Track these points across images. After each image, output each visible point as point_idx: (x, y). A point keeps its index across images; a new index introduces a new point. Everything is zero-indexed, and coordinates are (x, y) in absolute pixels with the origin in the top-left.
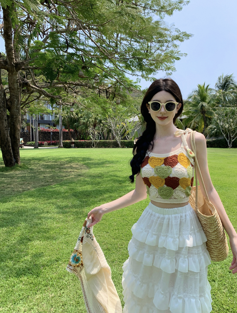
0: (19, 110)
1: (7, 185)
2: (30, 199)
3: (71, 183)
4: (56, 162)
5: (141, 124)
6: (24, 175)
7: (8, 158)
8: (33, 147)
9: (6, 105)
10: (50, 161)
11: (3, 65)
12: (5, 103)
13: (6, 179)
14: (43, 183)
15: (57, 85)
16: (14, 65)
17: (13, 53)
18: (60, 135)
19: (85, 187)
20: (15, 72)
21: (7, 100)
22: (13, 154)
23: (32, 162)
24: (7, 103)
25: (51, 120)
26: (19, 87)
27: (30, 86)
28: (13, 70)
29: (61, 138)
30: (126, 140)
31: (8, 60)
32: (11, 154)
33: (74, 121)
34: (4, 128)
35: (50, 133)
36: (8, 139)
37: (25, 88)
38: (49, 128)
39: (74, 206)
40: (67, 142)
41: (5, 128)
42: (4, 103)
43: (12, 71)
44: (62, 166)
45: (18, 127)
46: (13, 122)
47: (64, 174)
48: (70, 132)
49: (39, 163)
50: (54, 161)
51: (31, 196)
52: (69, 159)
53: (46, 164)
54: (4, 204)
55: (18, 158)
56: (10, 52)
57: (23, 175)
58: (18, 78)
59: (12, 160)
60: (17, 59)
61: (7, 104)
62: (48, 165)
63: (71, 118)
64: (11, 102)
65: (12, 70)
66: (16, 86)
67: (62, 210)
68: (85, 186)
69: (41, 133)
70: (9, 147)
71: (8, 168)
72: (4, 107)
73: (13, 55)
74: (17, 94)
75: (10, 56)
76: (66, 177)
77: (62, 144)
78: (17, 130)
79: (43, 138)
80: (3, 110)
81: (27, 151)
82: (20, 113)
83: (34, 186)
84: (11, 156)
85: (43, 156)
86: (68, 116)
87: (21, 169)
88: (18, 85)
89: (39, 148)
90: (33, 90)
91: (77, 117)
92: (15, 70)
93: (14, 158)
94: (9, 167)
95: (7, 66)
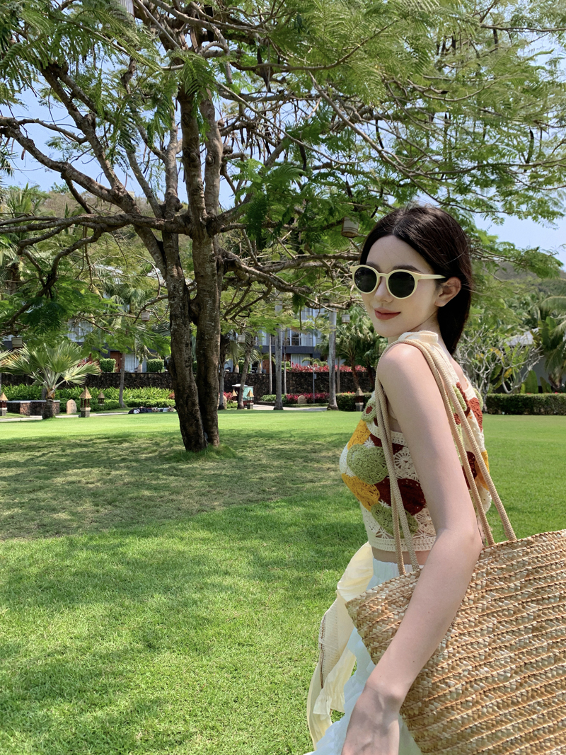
0: (215, 323)
1: (170, 495)
2: (204, 534)
3: (317, 499)
4: (303, 444)
5: (541, 354)
6: (219, 472)
7: (191, 430)
8: (272, 408)
9: (187, 312)
10: (292, 441)
11: (181, 225)
12: (187, 308)
13: (176, 480)
14: (251, 495)
15: (307, 264)
16: (205, 223)
17: (203, 196)
18: (332, 379)
19: (346, 513)
20: (205, 240)
21: (190, 302)
22: (203, 422)
23: (252, 441)
24: (190, 308)
25: (314, 345)
26: (216, 272)
27: (240, 268)
28: (203, 234)
29: (332, 388)
30: (501, 394)
31: (191, 214)
32: (198, 421)
33: (364, 346)
34: (184, 363)
35: (311, 374)
36: (190, 386)
37: (230, 274)
38: (311, 364)
39: (297, 565)
40: (347, 396)
41: (186, 362)
42: (184, 308)
43: (199, 236)
44: (313, 455)
45: (214, 361)
46: (204, 350)
47: (309, 476)
48: (356, 374)
49: (265, 444)
50: (301, 440)
51: (209, 525)
52: (337, 437)
53: (280, 447)
54: (143, 541)
55: (213, 433)
56: (196, 195)
57: (216, 472)
58: (213, 252)
59: (199, 436)
60: (213, 211)
61: (190, 310)
62: (282, 450)
63: (358, 340)
64: (198, 305)
65: (201, 235)
66: (210, 268)
67: (264, 570)
68: (348, 509)
69: (293, 376)
70: (194, 405)
71: (191, 454)
72: (185, 317)
73: (201, 202)
74: (211, 286)
75: (195, 205)
76: (311, 484)
77: (335, 401)
78: (213, 367)
79: (297, 388)
80: (183, 323)
81: (255, 416)
82: (218, 330)
83: (230, 500)
84: (197, 426)
85: (280, 429)
86: (351, 334)
87: (217, 457)
88: (212, 267)
89: (285, 408)
90: (250, 278)
91: (372, 336)
92: (206, 235)
93: (206, 430)
94: (193, 451)
95: (189, 226)
